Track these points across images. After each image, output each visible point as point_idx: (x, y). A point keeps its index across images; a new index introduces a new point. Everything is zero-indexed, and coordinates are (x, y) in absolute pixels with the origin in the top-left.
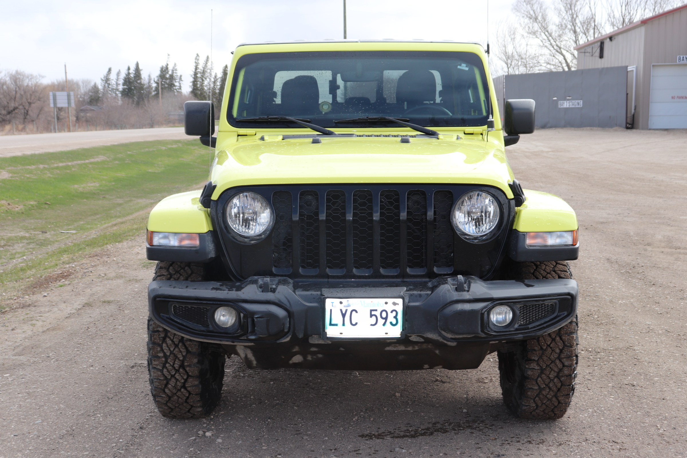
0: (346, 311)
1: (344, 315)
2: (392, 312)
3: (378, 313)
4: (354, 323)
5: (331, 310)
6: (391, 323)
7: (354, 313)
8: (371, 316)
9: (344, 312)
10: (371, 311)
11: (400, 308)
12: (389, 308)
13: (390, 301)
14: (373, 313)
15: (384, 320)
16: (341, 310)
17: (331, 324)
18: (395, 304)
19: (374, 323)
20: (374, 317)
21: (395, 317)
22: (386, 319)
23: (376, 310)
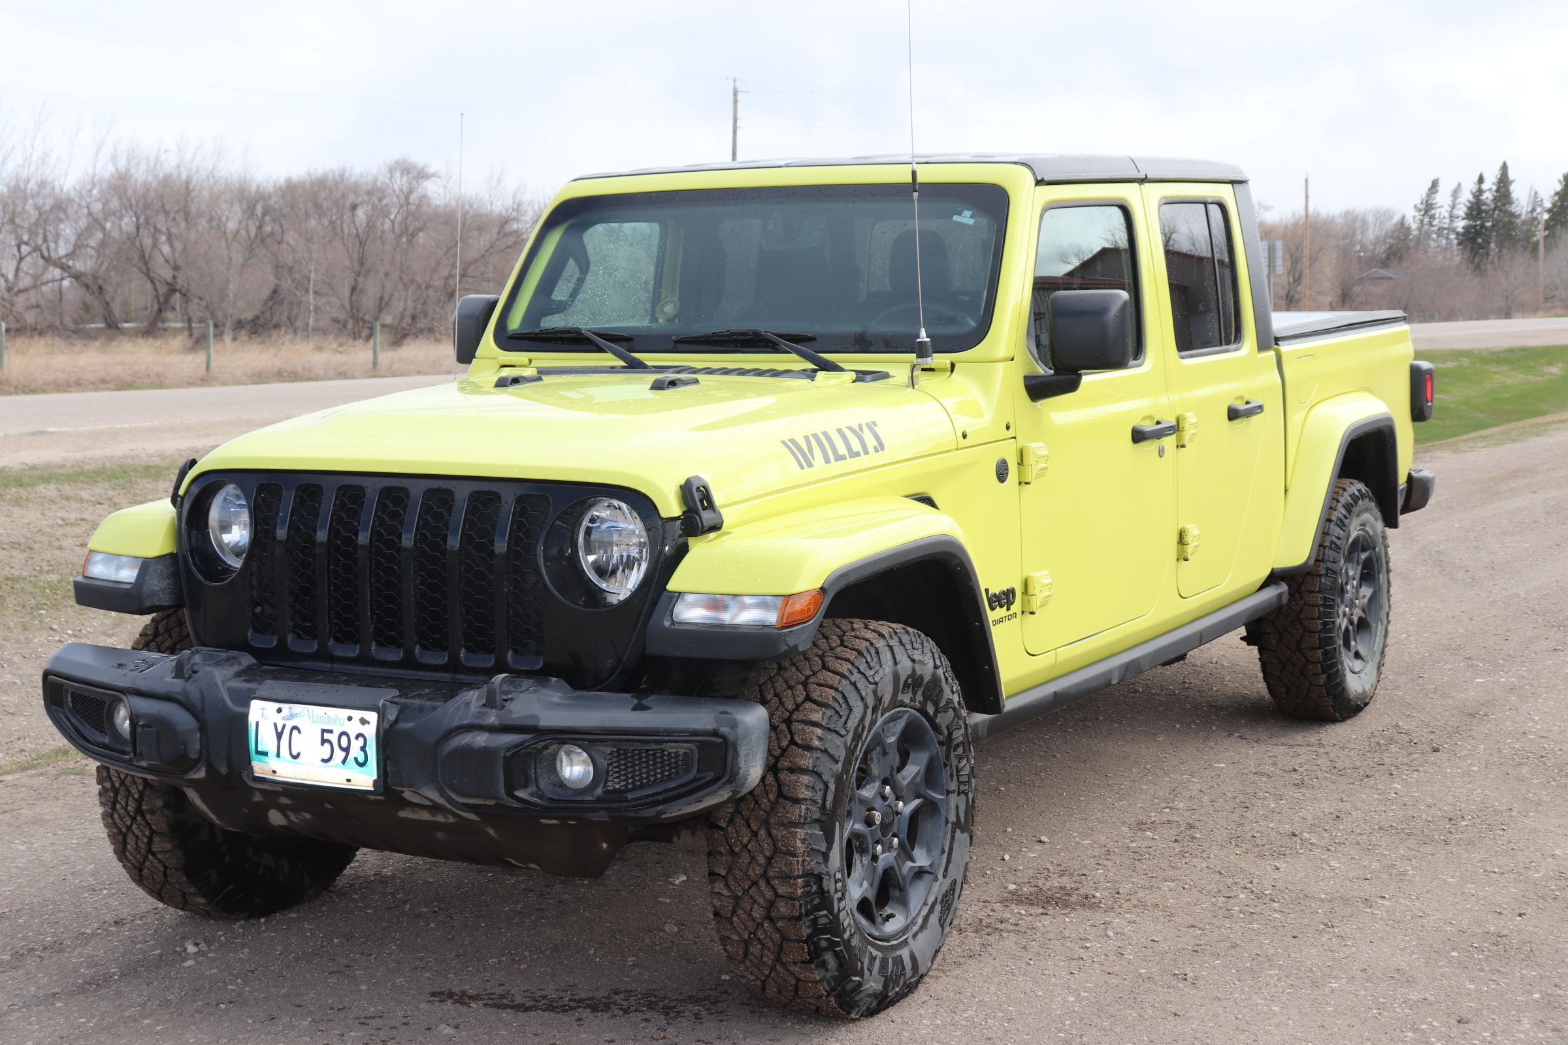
0: (284, 726)
1: (279, 736)
2: (357, 738)
3: (333, 738)
4: (294, 753)
5: (257, 724)
6: (356, 759)
7: (295, 732)
8: (324, 741)
9: (279, 730)
10: (323, 731)
11: (370, 731)
12: (354, 728)
13: (357, 714)
14: (327, 736)
15: (343, 754)
16: (275, 725)
17: (258, 753)
18: (363, 722)
19: (327, 757)
20: (327, 745)
21: (363, 749)
22: (347, 750)
23: (331, 731)
